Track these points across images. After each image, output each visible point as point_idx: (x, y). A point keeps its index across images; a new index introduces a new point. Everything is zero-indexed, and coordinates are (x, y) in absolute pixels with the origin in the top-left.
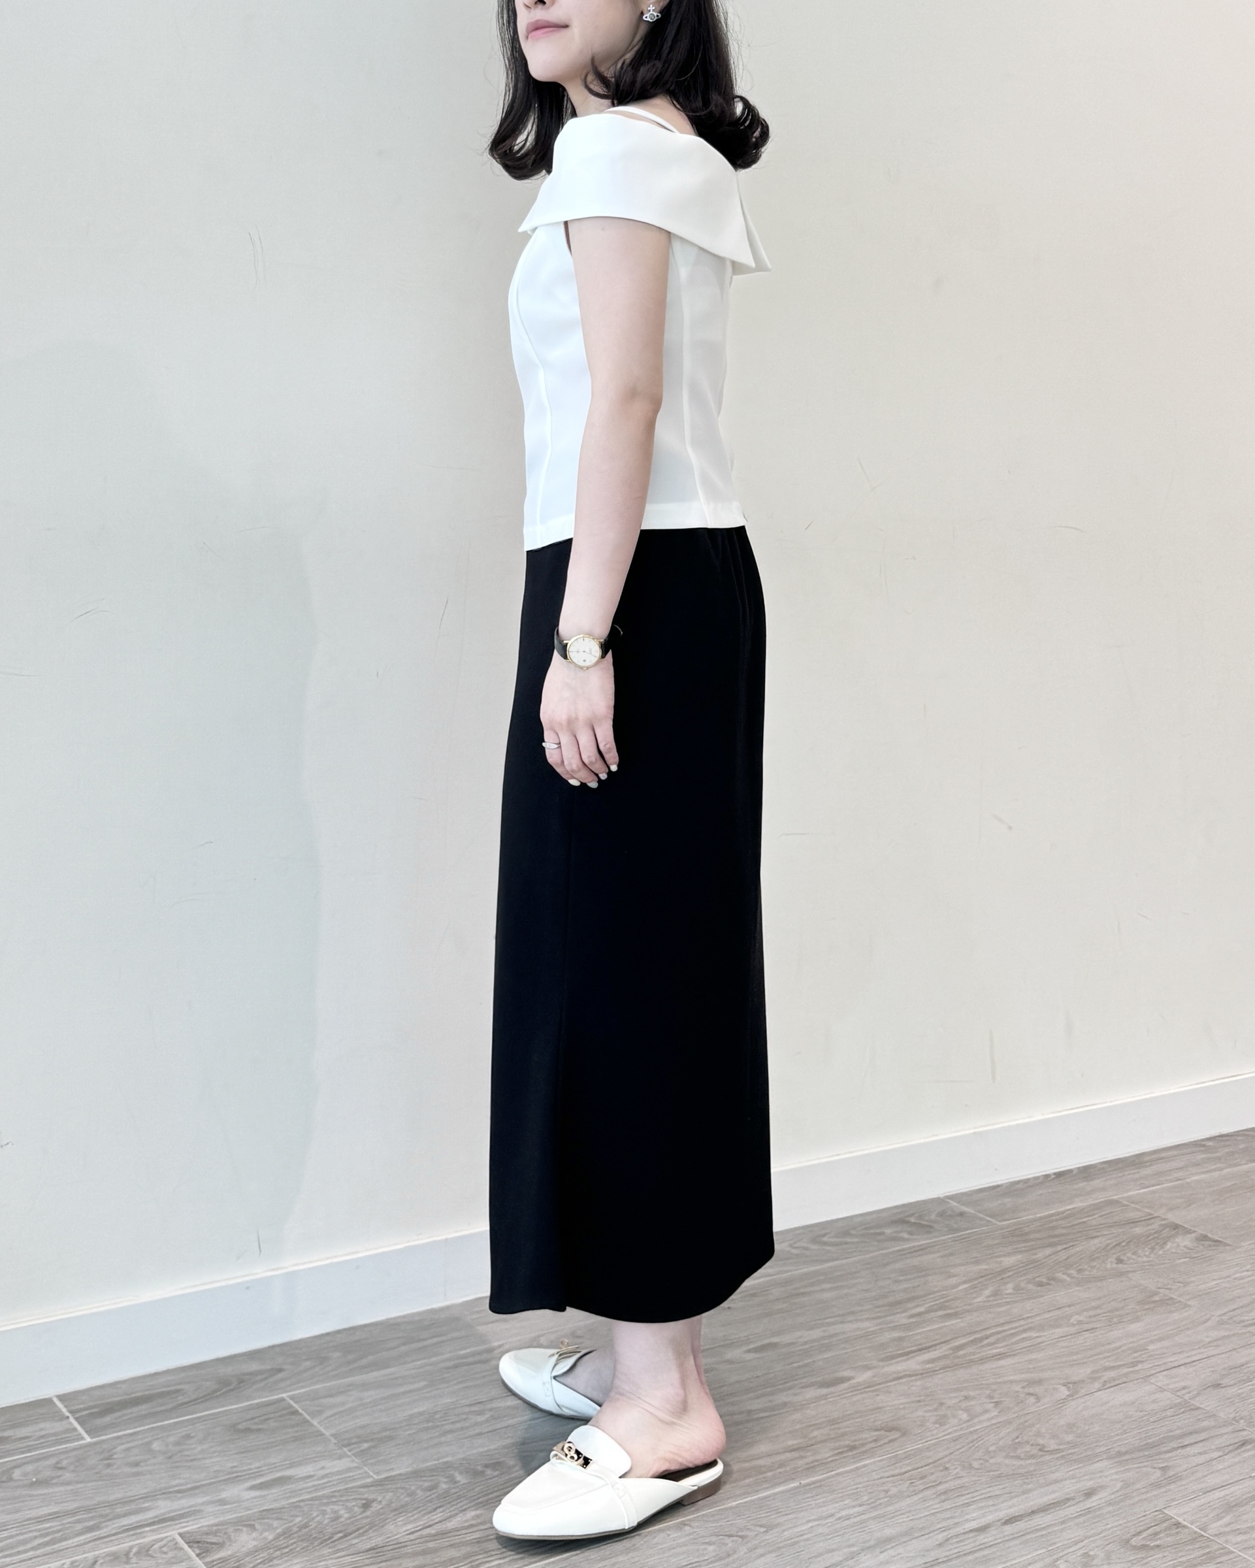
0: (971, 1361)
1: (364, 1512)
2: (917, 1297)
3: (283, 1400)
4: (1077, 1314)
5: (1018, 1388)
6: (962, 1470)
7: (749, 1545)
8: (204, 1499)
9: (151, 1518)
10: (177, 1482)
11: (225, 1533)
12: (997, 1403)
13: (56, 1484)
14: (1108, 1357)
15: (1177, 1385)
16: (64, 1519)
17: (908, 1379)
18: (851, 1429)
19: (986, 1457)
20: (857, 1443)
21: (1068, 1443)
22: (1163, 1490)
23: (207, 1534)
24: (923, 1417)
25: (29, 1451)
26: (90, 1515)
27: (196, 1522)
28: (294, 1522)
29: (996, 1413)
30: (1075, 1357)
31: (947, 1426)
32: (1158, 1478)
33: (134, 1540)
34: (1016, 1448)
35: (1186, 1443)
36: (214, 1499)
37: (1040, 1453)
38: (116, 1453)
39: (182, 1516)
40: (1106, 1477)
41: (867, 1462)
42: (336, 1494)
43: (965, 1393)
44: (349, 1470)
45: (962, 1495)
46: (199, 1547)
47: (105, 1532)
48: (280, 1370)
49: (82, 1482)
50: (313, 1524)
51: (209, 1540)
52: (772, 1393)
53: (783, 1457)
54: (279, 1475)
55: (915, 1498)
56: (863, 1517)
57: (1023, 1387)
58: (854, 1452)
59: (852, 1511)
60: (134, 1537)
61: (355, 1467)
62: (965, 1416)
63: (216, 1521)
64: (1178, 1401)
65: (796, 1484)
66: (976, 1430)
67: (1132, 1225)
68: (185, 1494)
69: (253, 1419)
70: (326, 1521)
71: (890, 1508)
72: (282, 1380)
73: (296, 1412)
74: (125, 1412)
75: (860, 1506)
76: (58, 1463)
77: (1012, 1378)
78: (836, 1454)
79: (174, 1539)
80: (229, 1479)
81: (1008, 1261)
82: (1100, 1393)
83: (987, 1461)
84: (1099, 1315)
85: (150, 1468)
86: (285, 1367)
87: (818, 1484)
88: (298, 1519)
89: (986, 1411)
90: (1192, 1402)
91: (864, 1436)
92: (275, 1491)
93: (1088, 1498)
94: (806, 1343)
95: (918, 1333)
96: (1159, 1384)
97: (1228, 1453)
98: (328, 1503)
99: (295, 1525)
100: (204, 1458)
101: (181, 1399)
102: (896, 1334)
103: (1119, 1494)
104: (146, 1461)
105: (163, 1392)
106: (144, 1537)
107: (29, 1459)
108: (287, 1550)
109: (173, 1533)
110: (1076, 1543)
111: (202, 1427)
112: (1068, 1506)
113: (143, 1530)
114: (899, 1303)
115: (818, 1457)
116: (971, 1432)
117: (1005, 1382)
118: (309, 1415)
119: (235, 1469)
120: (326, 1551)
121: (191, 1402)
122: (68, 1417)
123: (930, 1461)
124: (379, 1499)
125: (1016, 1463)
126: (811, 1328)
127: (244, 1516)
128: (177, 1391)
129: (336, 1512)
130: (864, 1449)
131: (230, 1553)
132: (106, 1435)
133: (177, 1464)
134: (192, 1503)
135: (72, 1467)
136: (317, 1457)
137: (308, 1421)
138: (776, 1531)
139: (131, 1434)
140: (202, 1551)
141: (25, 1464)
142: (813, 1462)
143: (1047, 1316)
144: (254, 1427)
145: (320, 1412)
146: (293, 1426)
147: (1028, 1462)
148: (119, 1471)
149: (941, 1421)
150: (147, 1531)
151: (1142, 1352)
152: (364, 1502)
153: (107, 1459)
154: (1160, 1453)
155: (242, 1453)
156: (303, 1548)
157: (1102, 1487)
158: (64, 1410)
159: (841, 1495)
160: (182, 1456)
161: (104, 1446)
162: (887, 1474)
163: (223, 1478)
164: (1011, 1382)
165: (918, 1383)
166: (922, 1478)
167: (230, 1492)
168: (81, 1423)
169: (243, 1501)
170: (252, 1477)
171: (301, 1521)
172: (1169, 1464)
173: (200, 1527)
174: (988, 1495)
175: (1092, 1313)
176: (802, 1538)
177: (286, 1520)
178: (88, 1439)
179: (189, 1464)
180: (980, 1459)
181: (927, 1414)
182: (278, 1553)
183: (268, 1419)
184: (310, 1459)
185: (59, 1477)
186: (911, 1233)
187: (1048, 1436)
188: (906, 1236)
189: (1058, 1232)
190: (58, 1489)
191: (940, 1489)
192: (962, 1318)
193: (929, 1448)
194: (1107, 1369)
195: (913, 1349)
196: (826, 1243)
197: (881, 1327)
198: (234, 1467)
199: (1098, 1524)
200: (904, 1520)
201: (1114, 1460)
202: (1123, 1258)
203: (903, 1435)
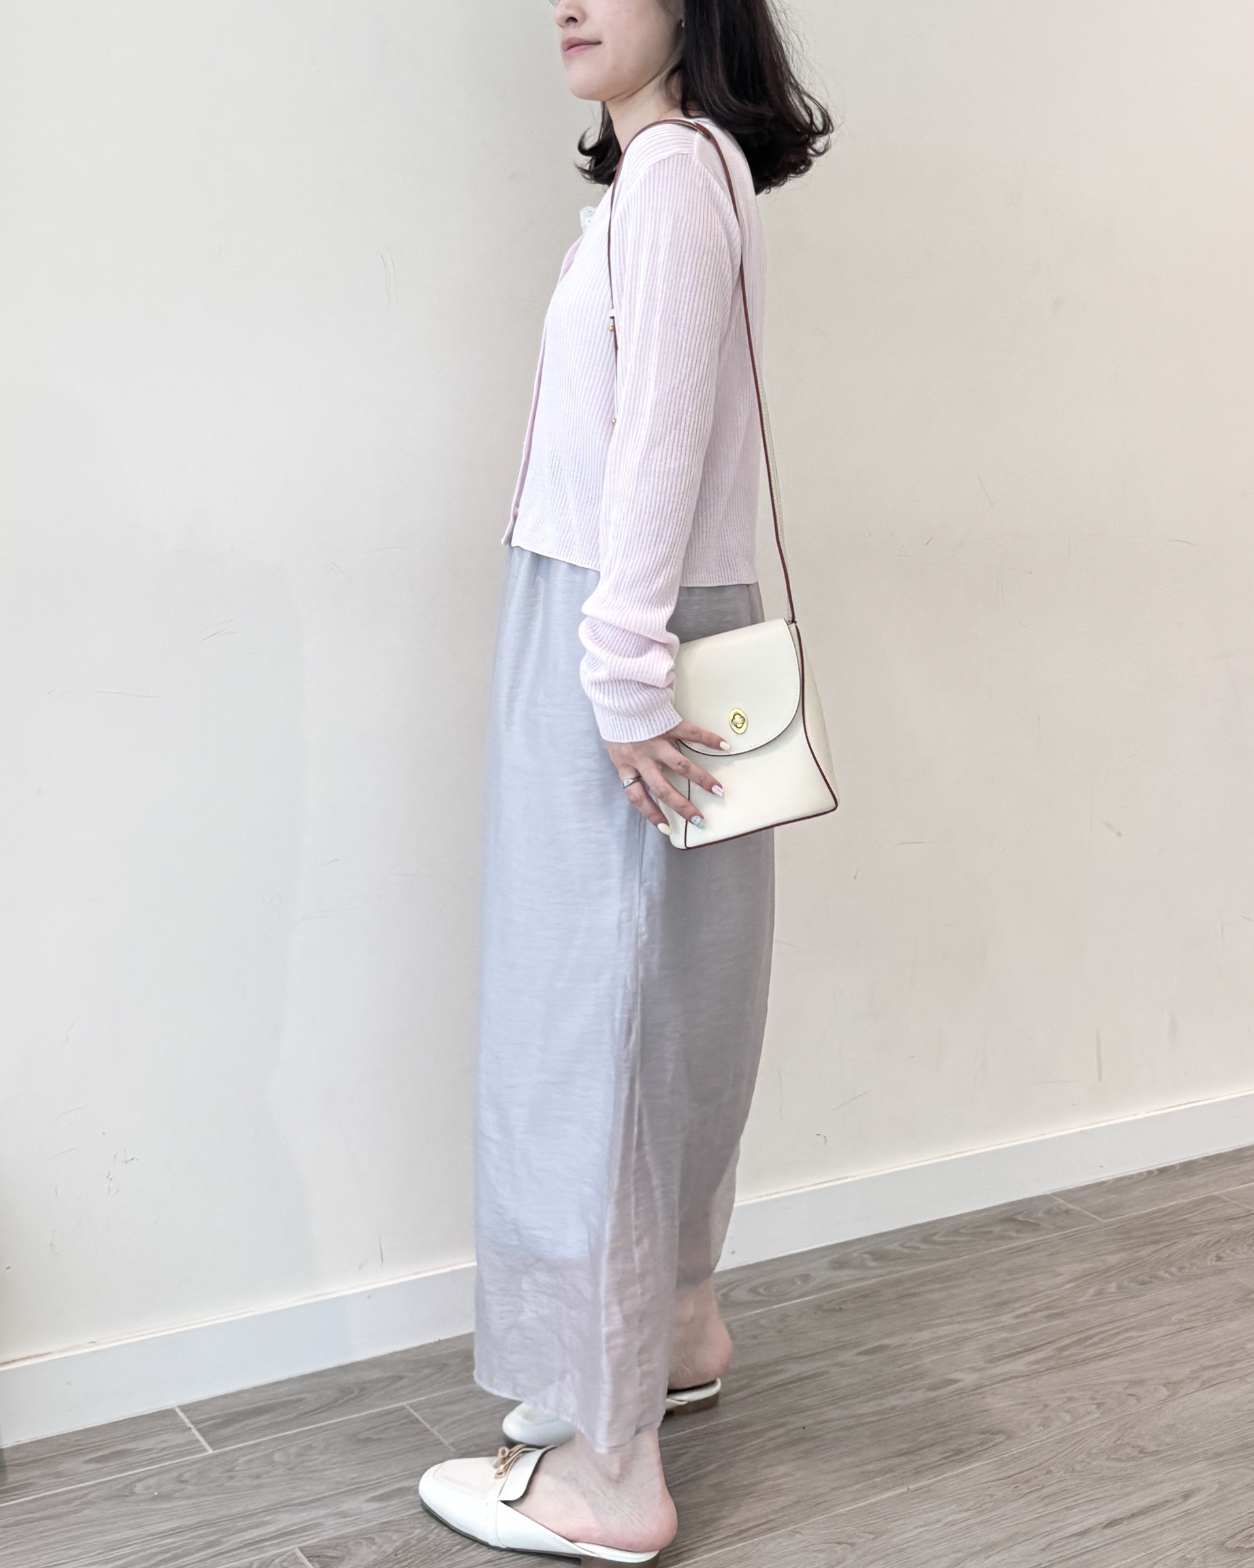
0: (1076, 1362)
2: (1025, 1297)
3: (404, 1408)
4: (1179, 1312)
5: (1120, 1388)
6: (1065, 1473)
7: (859, 1552)
8: (325, 1511)
9: (270, 1532)
11: (346, 1547)
12: (1099, 1404)
13: (178, 1498)
14: (1207, 1356)
16: (185, 1535)
17: (1014, 1380)
18: (959, 1432)
19: (1088, 1460)
20: (964, 1447)
21: (1167, 1444)
23: (327, 1548)
24: (1027, 1419)
25: (152, 1464)
26: (210, 1530)
27: (313, 1535)
28: (413, 1535)
29: (1096, 1415)
30: (1174, 1357)
31: (1050, 1429)
33: (256, 1555)
34: (1117, 1451)
36: (335, 1511)
37: (1140, 1455)
38: (237, 1466)
39: (304, 1529)
40: (1207, 1477)
41: (974, 1466)
43: (1067, 1394)
45: (1067, 1498)
46: (319, 1562)
47: (227, 1548)
48: (401, 1378)
49: (205, 1495)
50: (431, 1536)
51: (329, 1554)
52: (882, 1398)
53: (891, 1462)
54: (399, 1485)
55: (1020, 1502)
56: (971, 1521)
57: (1125, 1388)
58: (961, 1456)
59: (958, 1516)
60: (254, 1553)
62: (1068, 1418)
63: (336, 1534)
65: (904, 1489)
66: (1079, 1432)
67: (1232, 1221)
68: (306, 1506)
69: (374, 1428)
71: (994, 1513)
72: (403, 1388)
73: (417, 1421)
74: (250, 1421)
75: (969, 1510)
76: (180, 1475)
77: (1114, 1379)
78: (944, 1458)
79: (294, 1554)
80: (350, 1490)
81: (1113, 1259)
82: (1199, 1393)
83: (1089, 1463)
84: (1198, 1313)
85: (270, 1480)
86: (406, 1374)
87: (925, 1489)
88: (417, 1531)
89: (1089, 1413)
91: (971, 1439)
92: (395, 1502)
93: (1185, 1500)
94: (916, 1344)
95: (1024, 1334)
99: (413, 1538)
100: (325, 1470)
101: (306, 1408)
102: (1004, 1335)
103: (1219, 1494)
104: (267, 1473)
105: (285, 1402)
106: (265, 1552)
107: (152, 1472)
109: (293, 1547)
111: (324, 1437)
112: (1167, 1509)
113: (264, 1544)
114: (1005, 1303)
115: (927, 1461)
116: (1075, 1434)
117: (1107, 1383)
118: (429, 1424)
119: (355, 1480)
121: (311, 1412)
122: (190, 1428)
123: (1036, 1463)
125: (1117, 1464)
126: (920, 1330)
127: (365, 1528)
128: (300, 1400)
130: (971, 1452)
132: (229, 1446)
133: (300, 1476)
134: (315, 1515)
135: (195, 1481)
137: (430, 1430)
138: (883, 1537)
139: (255, 1445)
141: (146, 1478)
142: (920, 1467)
143: (1148, 1315)
144: (375, 1437)
145: (440, 1420)
146: (412, 1435)
147: (1128, 1464)
148: (241, 1483)
149: (1046, 1423)
150: (268, 1546)
151: (1239, 1351)
153: (230, 1471)
155: (364, 1463)
156: (422, 1561)
157: (1200, 1489)
158: (186, 1420)
159: (947, 1500)
160: (303, 1467)
161: (226, 1458)
162: (994, 1477)
163: (343, 1490)
164: (1113, 1383)
165: (1024, 1385)
166: (1025, 1482)
167: (347, 1505)
168: (203, 1435)
169: (364, 1513)
170: (373, 1488)
171: (419, 1534)
173: (320, 1541)
174: (1091, 1498)
175: (1192, 1311)
176: (910, 1544)
177: (403, 1531)
178: (211, 1452)
179: (311, 1475)
180: (1083, 1461)
181: (1031, 1417)
183: (388, 1428)
185: (183, 1489)
186: (1018, 1231)
187: (1147, 1438)
188: (1014, 1234)
189: (1160, 1229)
190: (180, 1503)
191: (1044, 1492)
192: (1066, 1318)
193: (1032, 1452)
194: (1205, 1368)
195: (1019, 1350)
196: (936, 1243)
197: (988, 1328)
198: (353, 1479)
199: (1196, 1526)
200: (1007, 1525)
201: (1212, 1462)
202: (1222, 1255)
203: (1009, 1438)
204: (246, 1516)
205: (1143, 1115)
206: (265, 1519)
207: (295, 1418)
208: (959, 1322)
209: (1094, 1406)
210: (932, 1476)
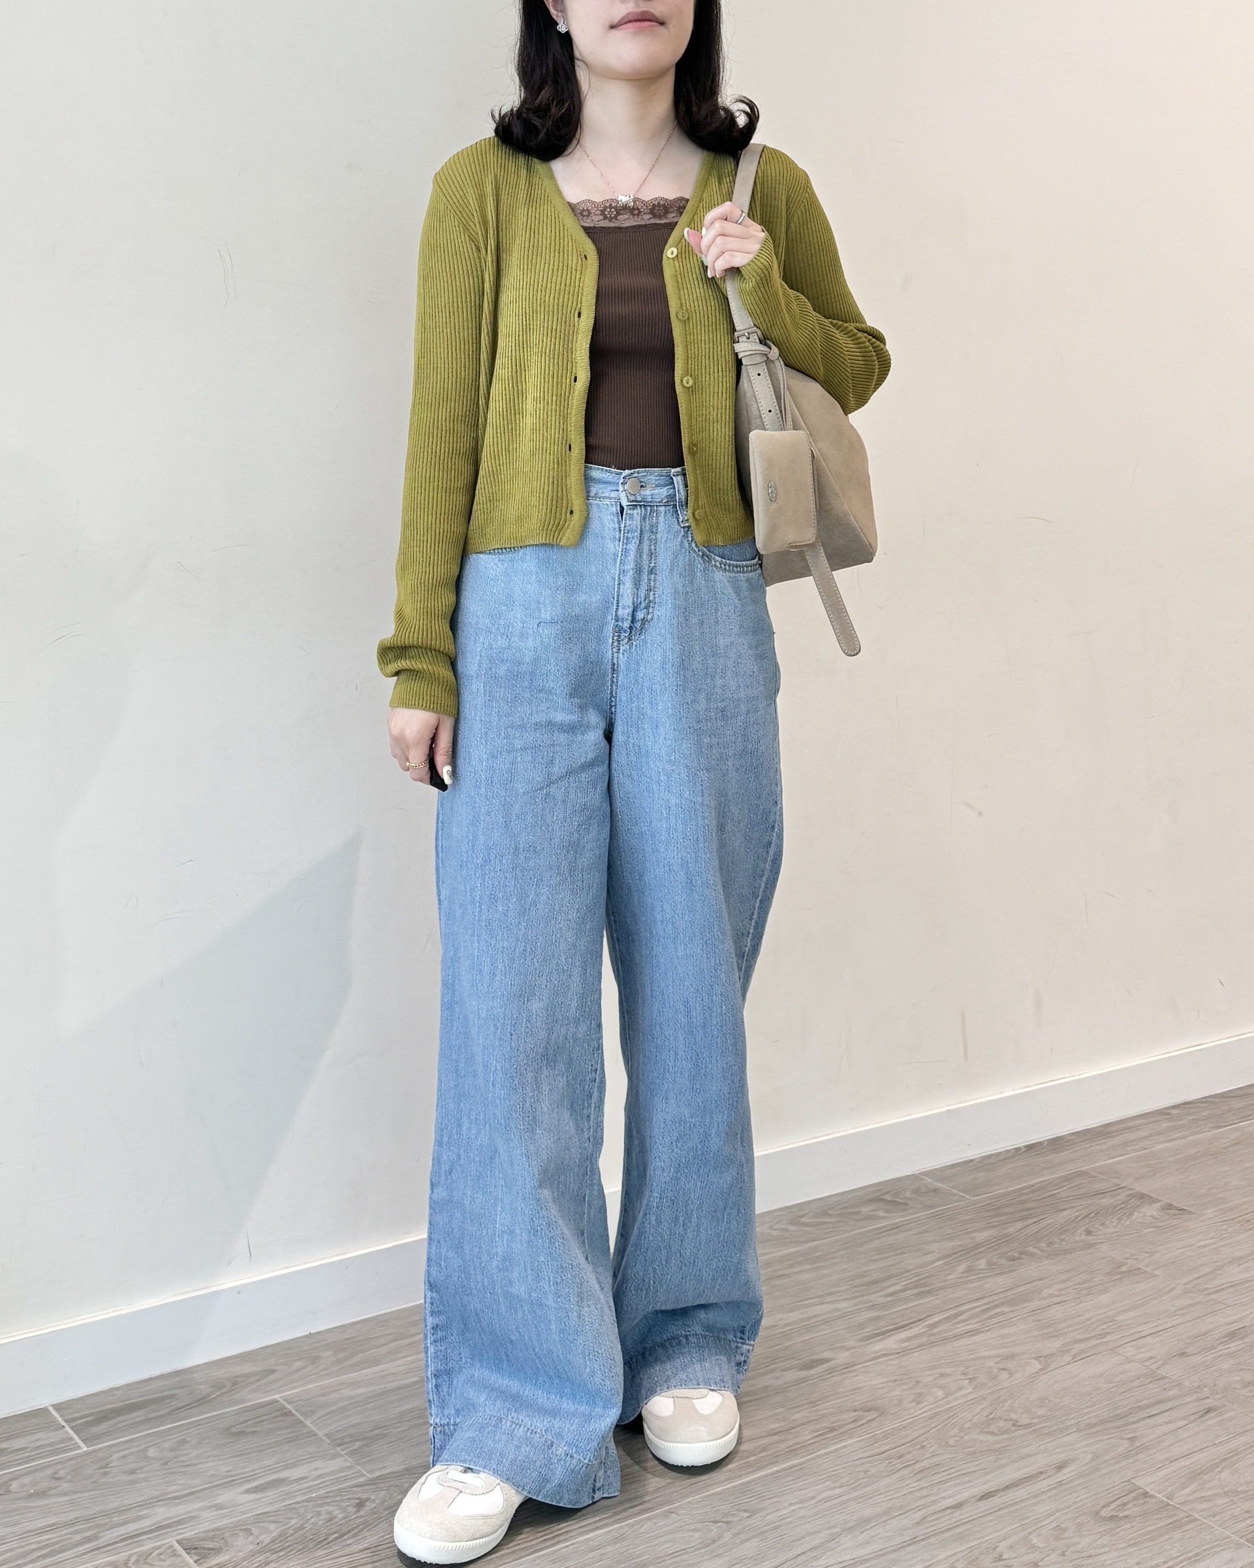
0: (947, 1338)
1: (358, 1511)
2: (893, 1276)
3: (277, 1401)
4: (1048, 1287)
5: (988, 1365)
6: (938, 1448)
7: (734, 1530)
8: (201, 1504)
9: (147, 1527)
10: (175, 1488)
11: (223, 1538)
12: (971, 1380)
13: (55, 1495)
14: (1077, 1330)
15: (1143, 1356)
16: (62, 1531)
17: (885, 1358)
18: (831, 1410)
19: (962, 1434)
20: (836, 1425)
21: (1040, 1417)
22: (1131, 1461)
23: (204, 1540)
24: (900, 1396)
25: (27, 1462)
26: (89, 1525)
27: (191, 1528)
28: (290, 1524)
29: (968, 1391)
30: (1046, 1331)
31: (924, 1405)
32: (1126, 1449)
33: (132, 1549)
34: (990, 1425)
35: (1153, 1413)
36: (210, 1504)
37: (1013, 1428)
38: (112, 1462)
39: (179, 1522)
40: (1077, 1450)
41: (847, 1443)
42: (331, 1494)
44: (342, 1470)
45: (941, 1473)
46: (195, 1554)
47: (103, 1542)
48: (273, 1371)
49: (80, 1492)
50: (308, 1526)
51: (207, 1546)
54: (274, 1477)
55: (894, 1477)
56: (846, 1497)
57: (993, 1364)
58: (835, 1434)
59: (832, 1493)
60: (132, 1546)
61: (348, 1467)
62: (940, 1393)
63: (214, 1526)
64: (1146, 1371)
65: (778, 1468)
66: (949, 1408)
67: (1101, 1196)
68: (183, 1500)
69: (245, 1422)
70: (321, 1523)
71: (870, 1488)
72: (275, 1381)
73: (290, 1414)
74: (120, 1418)
75: (840, 1487)
76: (55, 1473)
77: (986, 1354)
78: (817, 1436)
79: (171, 1546)
80: (225, 1483)
81: (981, 1236)
82: (1070, 1366)
83: (963, 1437)
84: (1068, 1287)
85: (144, 1475)
86: (277, 1368)
87: (800, 1467)
88: (293, 1522)
89: (961, 1388)
90: (1159, 1372)
91: (842, 1417)
92: (271, 1494)
93: (1059, 1471)
94: (786, 1325)
95: (895, 1312)
96: (1127, 1355)
97: (1193, 1421)
98: (322, 1504)
99: (290, 1527)
100: (199, 1464)
101: (175, 1404)
102: (873, 1314)
103: (1089, 1466)
104: (142, 1468)
105: (156, 1399)
106: (142, 1546)
107: (26, 1470)
108: (282, 1553)
109: (171, 1540)
110: (1049, 1516)
111: (196, 1432)
112: (1041, 1480)
113: (142, 1538)
115: (800, 1439)
116: (947, 1410)
117: (978, 1359)
118: (303, 1416)
119: (230, 1473)
120: (321, 1553)
121: (184, 1407)
122: (64, 1427)
123: (908, 1439)
124: (373, 1498)
125: (990, 1438)
126: (790, 1311)
127: (240, 1520)
128: (172, 1396)
129: (330, 1513)
130: (844, 1430)
131: (227, 1557)
132: (103, 1443)
133: (174, 1470)
134: (190, 1509)
135: (69, 1477)
136: (311, 1458)
137: (302, 1422)
138: (757, 1516)
139: (126, 1442)
140: (199, 1557)
141: (22, 1475)
142: (795, 1444)
143: (1018, 1290)
144: (249, 1430)
145: (313, 1412)
146: (287, 1428)
147: (1001, 1437)
148: (116, 1479)
149: (918, 1399)
150: (146, 1539)
151: (1110, 1324)
152: (357, 1501)
153: (105, 1467)
154: (1128, 1424)
155: (237, 1456)
156: (298, 1551)
158: (60, 1419)
159: (822, 1477)
160: (177, 1461)
161: (100, 1454)
162: (866, 1455)
163: (219, 1482)
164: (985, 1358)
165: (892, 1363)
166: (900, 1457)
167: (225, 1497)
168: (76, 1432)
169: (240, 1505)
170: (248, 1481)
171: (296, 1524)
172: (1137, 1434)
173: (197, 1534)
174: (966, 1471)
175: (1062, 1286)
176: (785, 1521)
177: (281, 1522)
179: (185, 1469)
180: (955, 1436)
181: (905, 1393)
182: (274, 1556)
183: (261, 1422)
184: (303, 1460)
185: (57, 1487)
186: (887, 1211)
187: (1020, 1411)
188: (882, 1214)
189: (1028, 1206)
190: (56, 1500)
191: (918, 1467)
192: (936, 1295)
193: (905, 1427)
194: (1076, 1341)
195: (889, 1328)
196: (804, 1224)
197: (859, 1307)
198: (228, 1471)
199: (1069, 1497)
200: (882, 1500)
201: (1085, 1433)
202: (1090, 1229)
203: (881, 1415)
204: (120, 1511)
205: (1009, 1093)
206: (141, 1513)
207: (167, 1414)
208: (829, 1302)
209: (967, 1382)
210: (805, 1454)
